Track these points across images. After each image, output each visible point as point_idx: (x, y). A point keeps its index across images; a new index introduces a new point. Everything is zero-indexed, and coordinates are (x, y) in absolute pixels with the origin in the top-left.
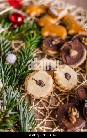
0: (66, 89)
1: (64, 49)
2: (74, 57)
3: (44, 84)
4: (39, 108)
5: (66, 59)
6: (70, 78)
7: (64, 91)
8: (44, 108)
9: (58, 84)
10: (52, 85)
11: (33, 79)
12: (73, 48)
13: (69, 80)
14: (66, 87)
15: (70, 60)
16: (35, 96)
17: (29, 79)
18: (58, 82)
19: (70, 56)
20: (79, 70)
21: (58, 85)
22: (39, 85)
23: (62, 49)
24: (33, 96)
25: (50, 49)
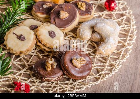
0: (48, 45)
1: (54, 11)
2: (64, 19)
3: (25, 39)
4: (18, 63)
5: (55, 21)
6: (55, 36)
7: (47, 49)
8: (23, 63)
9: (40, 40)
10: (33, 40)
11: (14, 33)
12: (64, 10)
13: (53, 38)
14: (48, 44)
15: (59, 22)
16: (14, 50)
17: (9, 33)
18: (40, 37)
19: (59, 18)
20: (70, 35)
21: (40, 42)
22: (20, 39)
23: (52, 11)
24: (12, 50)
25: (40, 13)
